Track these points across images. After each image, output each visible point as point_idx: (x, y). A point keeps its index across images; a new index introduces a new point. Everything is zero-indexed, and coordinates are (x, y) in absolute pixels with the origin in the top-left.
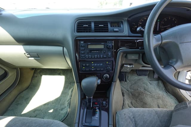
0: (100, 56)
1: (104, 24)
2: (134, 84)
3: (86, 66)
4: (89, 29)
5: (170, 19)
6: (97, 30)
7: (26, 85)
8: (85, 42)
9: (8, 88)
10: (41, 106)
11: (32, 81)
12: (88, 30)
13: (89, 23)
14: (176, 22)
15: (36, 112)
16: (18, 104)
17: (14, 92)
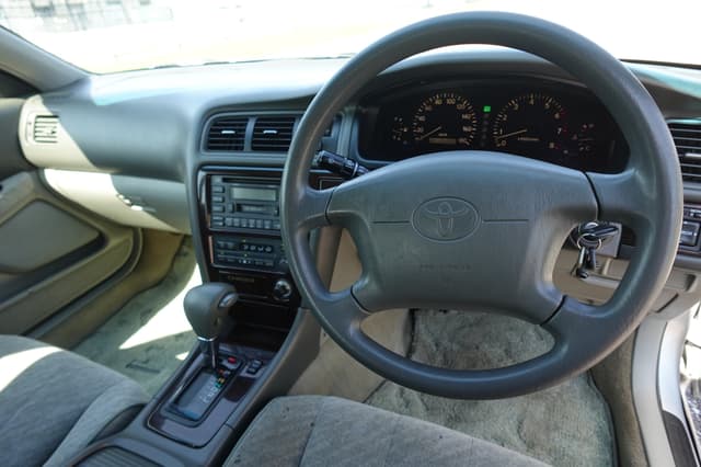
0: (263, 225)
1: (277, 125)
2: (471, 325)
3: (226, 248)
4: (238, 142)
5: (532, 102)
6: (260, 144)
7: (155, 274)
8: (225, 180)
9: (110, 278)
10: (167, 339)
11: (172, 264)
12: (235, 144)
13: (240, 124)
14: (557, 116)
15: (151, 353)
16: (122, 323)
17: (121, 290)
